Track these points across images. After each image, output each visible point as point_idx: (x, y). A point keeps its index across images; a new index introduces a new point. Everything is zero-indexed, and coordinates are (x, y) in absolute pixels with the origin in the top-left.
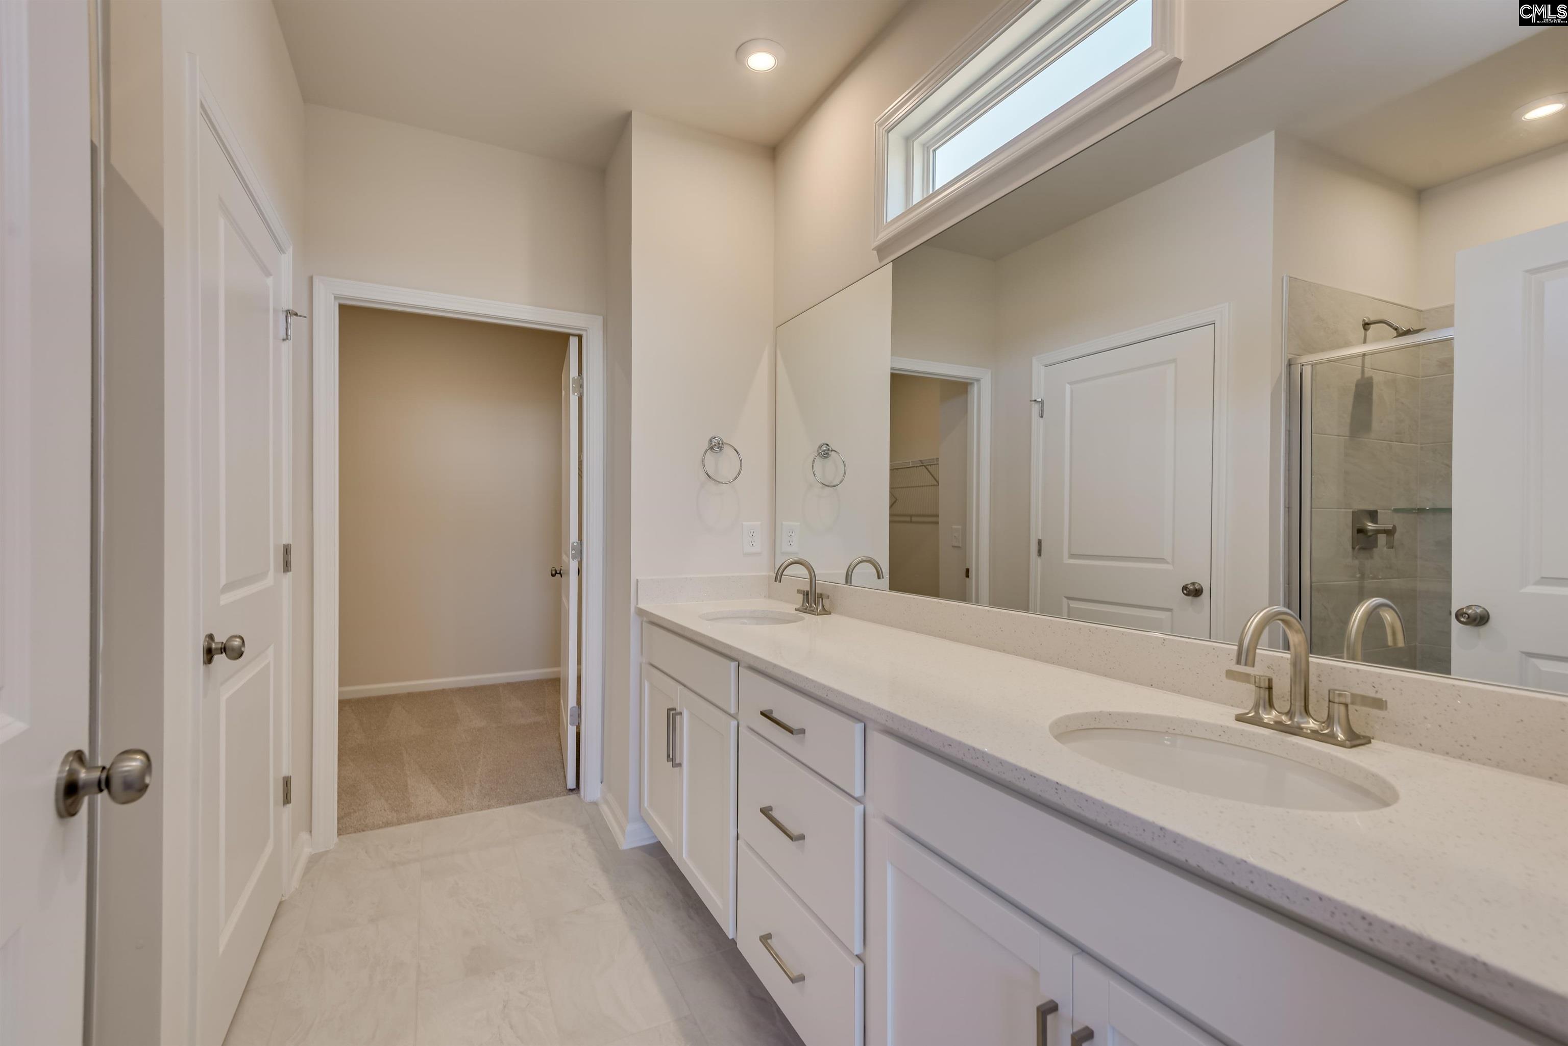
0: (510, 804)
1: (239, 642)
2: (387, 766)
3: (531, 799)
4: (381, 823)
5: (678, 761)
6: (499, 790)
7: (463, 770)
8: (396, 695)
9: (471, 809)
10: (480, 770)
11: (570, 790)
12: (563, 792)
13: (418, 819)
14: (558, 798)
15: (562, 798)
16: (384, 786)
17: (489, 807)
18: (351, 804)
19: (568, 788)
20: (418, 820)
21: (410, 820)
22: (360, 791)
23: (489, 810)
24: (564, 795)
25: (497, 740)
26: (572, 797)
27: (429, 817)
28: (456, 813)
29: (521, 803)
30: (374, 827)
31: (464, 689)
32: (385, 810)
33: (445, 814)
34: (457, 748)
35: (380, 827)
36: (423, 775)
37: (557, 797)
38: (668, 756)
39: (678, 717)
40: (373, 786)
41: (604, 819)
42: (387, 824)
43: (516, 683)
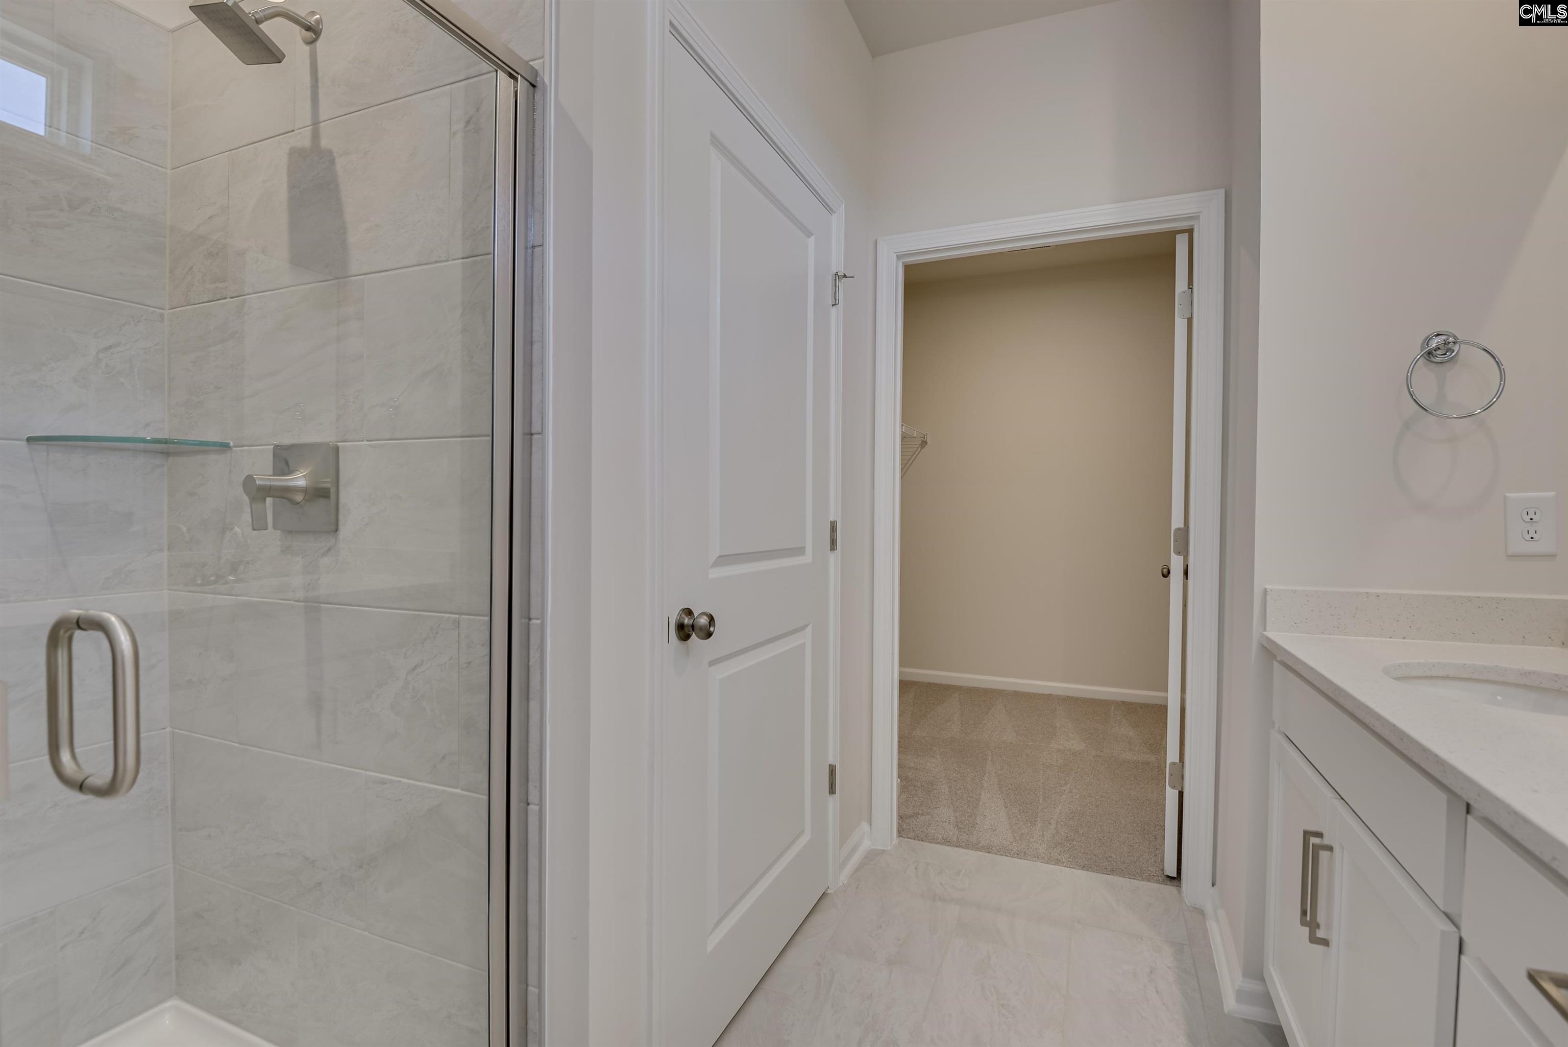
0: (1083, 868)
1: (706, 620)
2: (968, 770)
3: (1112, 871)
4: (940, 837)
5: (1320, 934)
6: (1075, 843)
7: (1041, 800)
8: (1003, 691)
9: (1037, 857)
10: (1060, 807)
11: (1168, 876)
12: (1158, 876)
13: (976, 847)
14: (1149, 884)
15: (1155, 886)
16: (958, 792)
17: (1058, 862)
18: (923, 804)
19: (1165, 874)
20: (977, 849)
21: (969, 846)
22: (935, 791)
23: (1057, 867)
24: (1158, 882)
25: (1092, 772)
26: (1169, 889)
27: (988, 850)
28: (1018, 855)
29: (1098, 871)
30: (933, 840)
31: (1072, 698)
32: (949, 823)
33: (1004, 851)
34: (1043, 770)
35: (939, 843)
36: (999, 793)
37: (1149, 881)
38: (1304, 913)
39: (1324, 855)
40: (947, 789)
41: (1210, 946)
42: (946, 842)
43: (1132, 704)
